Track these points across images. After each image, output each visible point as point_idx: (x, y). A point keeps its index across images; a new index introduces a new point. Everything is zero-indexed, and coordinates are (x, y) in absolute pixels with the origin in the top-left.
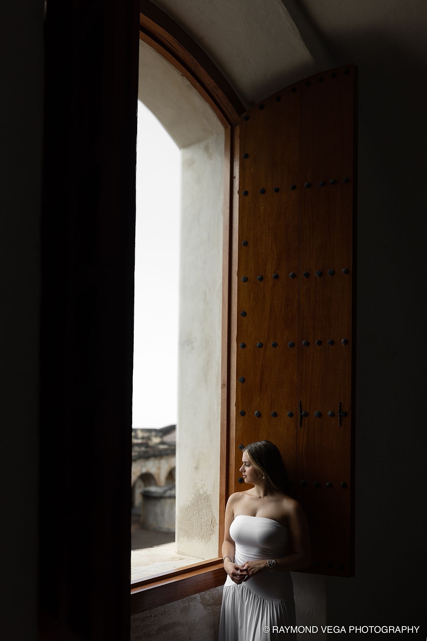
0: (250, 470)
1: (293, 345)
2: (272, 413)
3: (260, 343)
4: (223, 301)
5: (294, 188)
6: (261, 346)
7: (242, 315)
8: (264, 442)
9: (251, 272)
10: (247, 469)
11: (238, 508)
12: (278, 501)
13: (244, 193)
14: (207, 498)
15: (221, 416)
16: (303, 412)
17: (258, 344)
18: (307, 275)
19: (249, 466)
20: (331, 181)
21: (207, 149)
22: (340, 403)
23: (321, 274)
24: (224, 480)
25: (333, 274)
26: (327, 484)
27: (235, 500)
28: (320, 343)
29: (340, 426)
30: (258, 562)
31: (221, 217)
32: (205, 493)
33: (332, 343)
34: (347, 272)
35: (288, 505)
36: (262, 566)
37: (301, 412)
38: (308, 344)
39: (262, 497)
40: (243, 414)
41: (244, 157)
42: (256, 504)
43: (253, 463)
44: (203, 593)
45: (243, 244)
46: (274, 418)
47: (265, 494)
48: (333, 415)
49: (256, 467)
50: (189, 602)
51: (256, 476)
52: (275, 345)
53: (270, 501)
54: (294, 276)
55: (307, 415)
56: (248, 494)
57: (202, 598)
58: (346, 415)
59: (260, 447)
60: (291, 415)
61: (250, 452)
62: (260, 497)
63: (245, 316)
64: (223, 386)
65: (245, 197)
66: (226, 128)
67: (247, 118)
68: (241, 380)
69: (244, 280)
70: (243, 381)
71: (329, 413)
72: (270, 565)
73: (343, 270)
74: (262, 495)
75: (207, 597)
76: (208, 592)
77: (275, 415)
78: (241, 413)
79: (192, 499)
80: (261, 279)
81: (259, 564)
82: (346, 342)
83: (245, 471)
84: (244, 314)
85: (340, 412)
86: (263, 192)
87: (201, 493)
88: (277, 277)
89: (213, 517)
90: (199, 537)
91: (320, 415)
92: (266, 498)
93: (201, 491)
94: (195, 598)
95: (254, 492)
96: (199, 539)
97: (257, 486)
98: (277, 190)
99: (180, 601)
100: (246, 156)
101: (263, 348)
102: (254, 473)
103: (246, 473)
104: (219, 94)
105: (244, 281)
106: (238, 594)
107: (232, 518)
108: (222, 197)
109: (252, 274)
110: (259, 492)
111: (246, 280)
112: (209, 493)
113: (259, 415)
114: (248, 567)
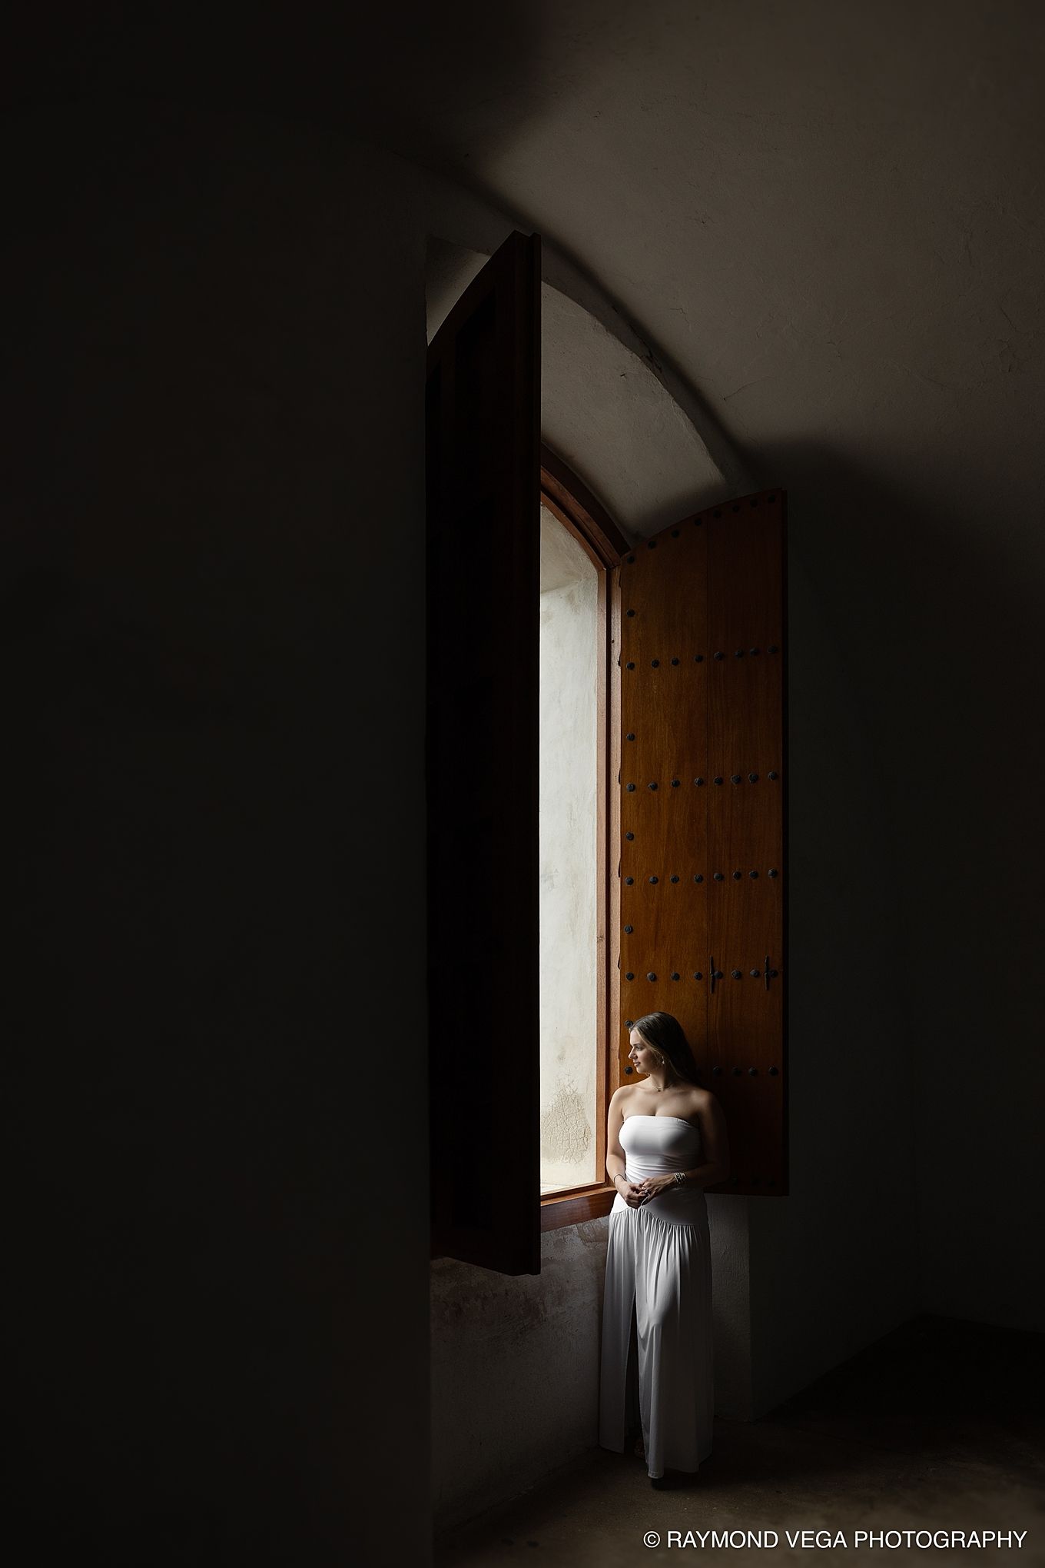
0: (644, 1054)
1: (700, 879)
2: (673, 974)
3: (654, 878)
4: (599, 818)
5: (700, 659)
6: (655, 881)
7: (628, 838)
8: (657, 1015)
9: (640, 777)
10: (640, 1054)
11: (629, 1107)
12: (685, 1094)
13: (628, 666)
14: (577, 1100)
15: (598, 982)
16: (716, 973)
17: (651, 879)
18: (720, 782)
19: (642, 1049)
20: (752, 650)
21: (570, 598)
22: (768, 958)
23: (739, 780)
24: (603, 1072)
25: (755, 779)
26: (750, 1070)
27: (622, 1098)
28: (738, 876)
29: (768, 990)
30: (661, 1178)
31: (594, 697)
32: (574, 1092)
33: (756, 875)
34: (775, 777)
35: (699, 1099)
36: (669, 1181)
37: (713, 972)
38: (721, 877)
39: (662, 1090)
40: (631, 977)
41: (628, 615)
42: (653, 1100)
43: (647, 1044)
44: (581, 1224)
45: (628, 738)
46: (674, 981)
47: (666, 1086)
48: (758, 975)
49: (652, 1049)
50: (564, 1234)
51: (652, 1061)
52: (675, 880)
53: (674, 1095)
54: (701, 783)
55: (721, 975)
56: (641, 1088)
57: (580, 1231)
58: (775, 974)
59: (653, 1021)
60: (699, 977)
61: (641, 1029)
62: (659, 1091)
63: (632, 839)
64: (599, 939)
65: (630, 671)
66: (599, 571)
67: (631, 560)
68: (628, 929)
69: (630, 789)
70: (631, 931)
71: (752, 972)
72: (679, 1179)
73: (770, 774)
74: (661, 1087)
75: (586, 1229)
76: (587, 1224)
77: (677, 977)
78: (628, 977)
79: (554, 1103)
80: (655, 787)
81: (665, 1180)
82: (775, 874)
83: (637, 1057)
84: (631, 837)
85: (768, 968)
86: (656, 664)
87: (568, 1093)
88: (677, 784)
89: (587, 1126)
90: (565, 1156)
91: (739, 976)
92: (667, 1091)
93: (568, 1091)
94: (572, 1230)
95: (648, 1083)
96: (566, 1158)
97: (654, 1076)
98: (676, 662)
99: (553, 1231)
100: (631, 614)
101: (658, 884)
102: (650, 1059)
103: (639, 1060)
104: (593, 527)
105: (630, 791)
106: (633, 1221)
107: (621, 1120)
108: (595, 669)
109: (641, 780)
110: (657, 1084)
111: (633, 788)
112: (579, 1092)
113: (654, 978)
114: (650, 1185)
